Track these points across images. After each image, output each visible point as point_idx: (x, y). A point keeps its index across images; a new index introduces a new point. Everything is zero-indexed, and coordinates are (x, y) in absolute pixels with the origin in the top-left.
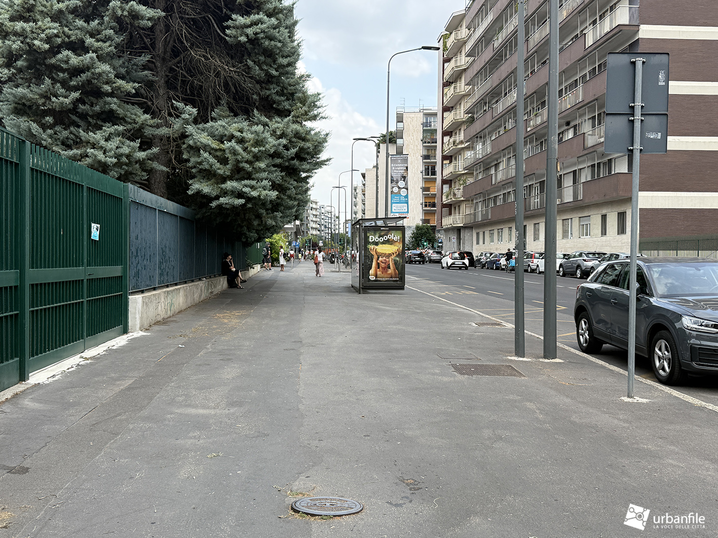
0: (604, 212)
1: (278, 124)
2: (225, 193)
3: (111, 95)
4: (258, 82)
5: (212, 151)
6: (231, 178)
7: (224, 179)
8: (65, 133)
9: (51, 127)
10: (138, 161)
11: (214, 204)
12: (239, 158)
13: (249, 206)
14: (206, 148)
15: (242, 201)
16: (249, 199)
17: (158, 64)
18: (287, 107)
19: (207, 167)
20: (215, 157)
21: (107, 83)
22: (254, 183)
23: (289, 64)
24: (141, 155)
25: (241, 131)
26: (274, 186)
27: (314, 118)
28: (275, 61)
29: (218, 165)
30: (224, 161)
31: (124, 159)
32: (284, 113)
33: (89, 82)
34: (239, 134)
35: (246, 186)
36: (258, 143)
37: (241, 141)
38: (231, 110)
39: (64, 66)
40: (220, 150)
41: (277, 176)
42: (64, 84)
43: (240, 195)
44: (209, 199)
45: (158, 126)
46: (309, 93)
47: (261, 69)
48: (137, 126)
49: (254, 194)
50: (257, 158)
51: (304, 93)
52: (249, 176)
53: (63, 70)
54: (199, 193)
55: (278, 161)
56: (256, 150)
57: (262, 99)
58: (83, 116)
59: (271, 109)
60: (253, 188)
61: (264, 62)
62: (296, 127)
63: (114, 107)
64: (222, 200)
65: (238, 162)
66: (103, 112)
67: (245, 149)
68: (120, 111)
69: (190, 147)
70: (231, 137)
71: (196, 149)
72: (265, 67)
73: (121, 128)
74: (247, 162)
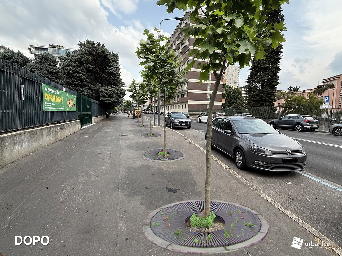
0: (183, 104)
1: (117, 88)
2: (107, 100)
3: (85, 82)
4: (113, 80)
5: (105, 92)
6: (108, 97)
7: (107, 97)
8: (76, 88)
9: (74, 87)
10: (91, 94)
11: (105, 102)
12: (110, 94)
13: (112, 102)
14: (104, 92)
15: (110, 101)
16: (112, 101)
17: (93, 75)
18: (118, 84)
19: (104, 95)
20: (105, 93)
21: (84, 79)
22: (112, 98)
23: (119, 77)
24: (91, 93)
25: (110, 89)
26: (116, 99)
27: (123, 87)
28: (116, 76)
29: (106, 95)
30: (107, 94)
31: (88, 93)
32: (118, 86)
33: (81, 79)
34: (109, 89)
35: (111, 99)
36: (113, 91)
37: (110, 91)
38: (108, 84)
39: (76, 76)
40: (106, 92)
41: (117, 97)
42: (76, 79)
43: (110, 100)
44: (104, 101)
45: (94, 87)
46: (123, 82)
47: (113, 78)
48: (90, 87)
49: (113, 100)
50: (113, 94)
51: (121, 82)
52: (111, 97)
53: (75, 77)
54: (102, 100)
55: (117, 94)
56: (113, 92)
57: (114, 83)
58: (80, 85)
59: (115, 85)
60: (112, 99)
61: (114, 76)
62: (120, 88)
63: (86, 84)
64: (106, 101)
65: (109, 94)
66: (83, 85)
67: (111, 92)
68: (87, 85)
69: (100, 91)
70: (108, 90)
71: (102, 92)
72: (114, 77)
73: (87, 88)
74: (111, 94)
